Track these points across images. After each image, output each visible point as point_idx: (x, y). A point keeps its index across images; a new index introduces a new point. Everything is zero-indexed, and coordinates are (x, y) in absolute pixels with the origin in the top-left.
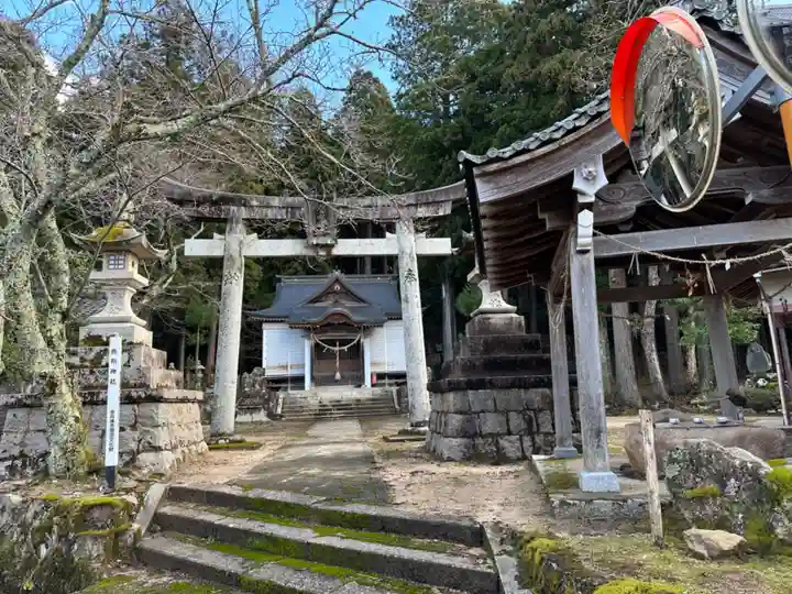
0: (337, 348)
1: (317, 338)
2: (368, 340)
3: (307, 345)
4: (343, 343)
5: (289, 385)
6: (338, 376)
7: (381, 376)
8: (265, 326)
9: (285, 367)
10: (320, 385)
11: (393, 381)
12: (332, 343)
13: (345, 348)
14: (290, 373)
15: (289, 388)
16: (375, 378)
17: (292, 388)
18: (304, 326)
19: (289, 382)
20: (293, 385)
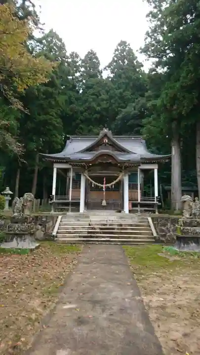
2: (127, 177)
3: (83, 179)
5: (70, 208)
6: (104, 203)
7: (134, 205)
8: (55, 165)
15: (70, 210)
16: (131, 206)
17: (72, 211)
18: (80, 164)
19: (70, 206)
20: (72, 208)
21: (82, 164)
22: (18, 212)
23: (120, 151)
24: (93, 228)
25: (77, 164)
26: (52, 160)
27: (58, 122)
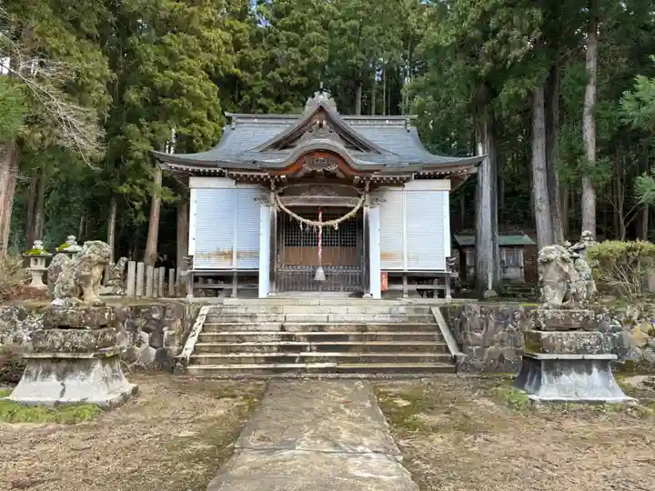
0: (320, 224)
1: (283, 204)
2: (377, 209)
3: (266, 216)
4: (330, 213)
5: (235, 287)
6: (320, 274)
7: (394, 278)
8: (193, 182)
9: (229, 255)
10: (287, 289)
11: (415, 287)
12: (311, 213)
13: (335, 223)
14: (236, 265)
15: (234, 292)
16: (385, 281)
17: (240, 293)
18: (256, 174)
19: (235, 282)
20: (240, 287)
21: (262, 175)
22: (62, 297)
23: (358, 149)
24: (290, 337)
25: (248, 174)
26: (184, 167)
27: (206, 89)
